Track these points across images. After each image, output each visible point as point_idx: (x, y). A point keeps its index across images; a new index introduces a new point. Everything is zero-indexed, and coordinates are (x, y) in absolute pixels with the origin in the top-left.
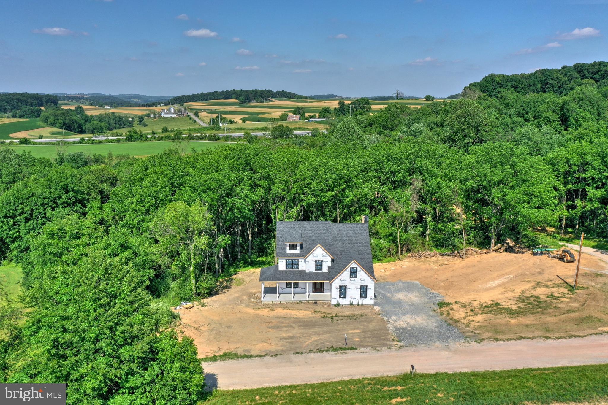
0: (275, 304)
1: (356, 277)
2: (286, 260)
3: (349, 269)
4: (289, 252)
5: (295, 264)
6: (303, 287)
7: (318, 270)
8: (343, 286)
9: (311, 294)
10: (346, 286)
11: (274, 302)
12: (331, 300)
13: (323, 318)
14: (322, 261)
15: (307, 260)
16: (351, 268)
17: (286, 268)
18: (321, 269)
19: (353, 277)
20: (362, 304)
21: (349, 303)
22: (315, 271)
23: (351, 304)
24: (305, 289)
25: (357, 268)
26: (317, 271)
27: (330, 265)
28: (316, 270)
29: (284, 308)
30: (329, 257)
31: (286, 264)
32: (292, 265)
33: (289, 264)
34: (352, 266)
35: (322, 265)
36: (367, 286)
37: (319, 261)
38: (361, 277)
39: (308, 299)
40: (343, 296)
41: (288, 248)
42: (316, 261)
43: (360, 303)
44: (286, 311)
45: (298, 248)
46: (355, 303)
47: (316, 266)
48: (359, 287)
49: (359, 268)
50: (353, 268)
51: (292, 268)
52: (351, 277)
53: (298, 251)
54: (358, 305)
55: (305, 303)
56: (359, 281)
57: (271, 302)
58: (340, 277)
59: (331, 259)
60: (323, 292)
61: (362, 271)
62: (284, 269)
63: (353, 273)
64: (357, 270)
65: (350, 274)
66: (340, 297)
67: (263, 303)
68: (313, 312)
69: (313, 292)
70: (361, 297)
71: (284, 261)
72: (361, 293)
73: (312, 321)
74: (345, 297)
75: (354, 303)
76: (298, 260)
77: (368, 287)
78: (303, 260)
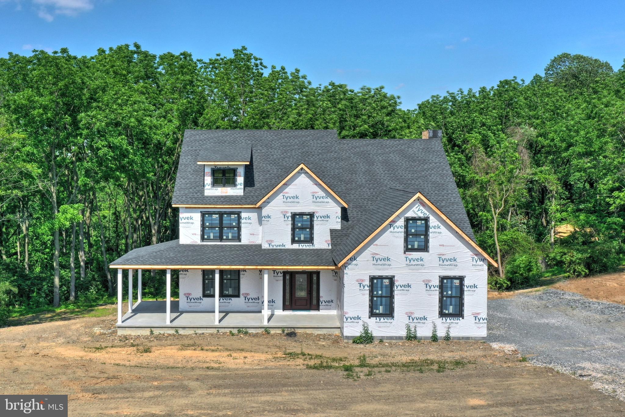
0: (159, 338)
1: (425, 248)
2: (203, 215)
3: (401, 222)
4: (210, 191)
5: (231, 227)
6: (253, 295)
7: (299, 242)
8: (381, 278)
9: (279, 312)
10: (391, 279)
11: (156, 332)
12: (341, 328)
13: (315, 367)
14: (312, 215)
15: (265, 211)
16: (407, 220)
17: (203, 239)
18: (310, 240)
19: (413, 250)
20: (447, 338)
21: (403, 333)
22: (289, 245)
23: (411, 337)
24: (258, 299)
25: (426, 220)
26: (296, 246)
27: (338, 227)
28: (293, 241)
29: (184, 347)
30: (332, 203)
31: (203, 227)
32: (221, 228)
33: (212, 227)
34: (410, 214)
35: (311, 228)
36: (461, 279)
37: (302, 214)
38: (442, 250)
39: (265, 323)
40: (381, 310)
41: (208, 180)
42: (294, 216)
43: (441, 333)
44: (188, 353)
45: (240, 180)
46: (424, 331)
47: (293, 229)
48: (437, 282)
49: (433, 221)
50: (414, 219)
51: (221, 239)
52: (407, 250)
53: (238, 190)
54: (435, 338)
55: (256, 335)
56: (437, 263)
57: (147, 332)
58: (372, 249)
59: (339, 210)
60: (317, 308)
61: (443, 229)
62: (197, 240)
63: (416, 235)
64: (427, 227)
65: (406, 240)
66: (372, 314)
67: (120, 332)
68: (280, 354)
69: (285, 308)
70: (442, 314)
71: (197, 217)
72: (441, 301)
73: (272, 376)
74: (389, 313)
75: (419, 334)
76: (239, 214)
77: (466, 282)
78: (254, 216)
